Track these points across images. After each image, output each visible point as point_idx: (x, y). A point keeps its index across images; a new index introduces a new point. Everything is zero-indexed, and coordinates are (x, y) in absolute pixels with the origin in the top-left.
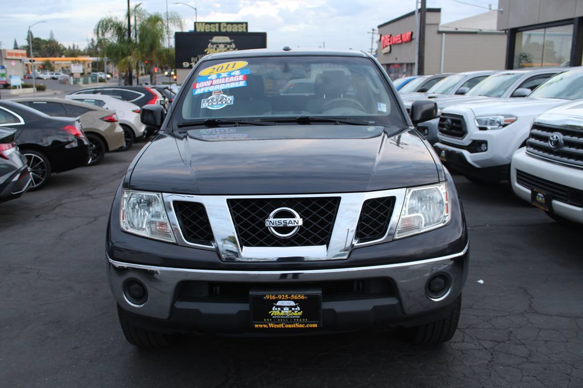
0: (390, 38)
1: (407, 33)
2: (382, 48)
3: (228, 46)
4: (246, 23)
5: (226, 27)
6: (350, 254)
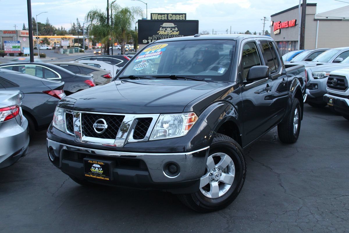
0: (280, 23)
1: (293, 21)
2: (274, 31)
3: (173, 29)
4: (185, 14)
5: (172, 17)
6: (124, 145)
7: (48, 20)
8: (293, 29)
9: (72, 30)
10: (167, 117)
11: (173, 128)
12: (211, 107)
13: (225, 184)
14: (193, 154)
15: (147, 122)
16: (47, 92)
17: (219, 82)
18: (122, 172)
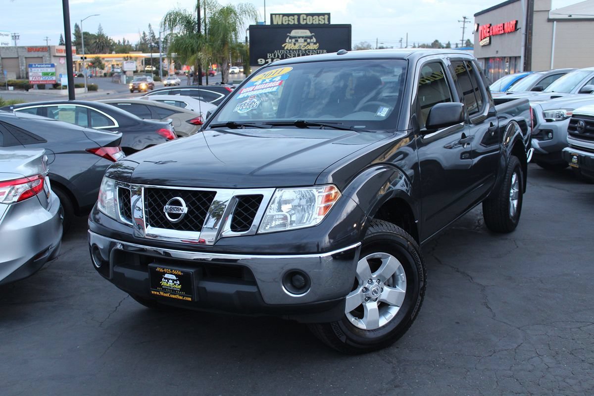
0: (489, 27)
1: (511, 22)
2: (480, 40)
3: (309, 40)
4: (329, 14)
5: (306, 19)
6: (217, 241)
7: (100, 29)
8: (511, 36)
9: (141, 44)
10: (288, 194)
11: (298, 212)
12: (364, 174)
13: (389, 305)
14: (333, 256)
15: (253, 202)
16: (92, 151)
17: (378, 131)
18: (213, 286)
